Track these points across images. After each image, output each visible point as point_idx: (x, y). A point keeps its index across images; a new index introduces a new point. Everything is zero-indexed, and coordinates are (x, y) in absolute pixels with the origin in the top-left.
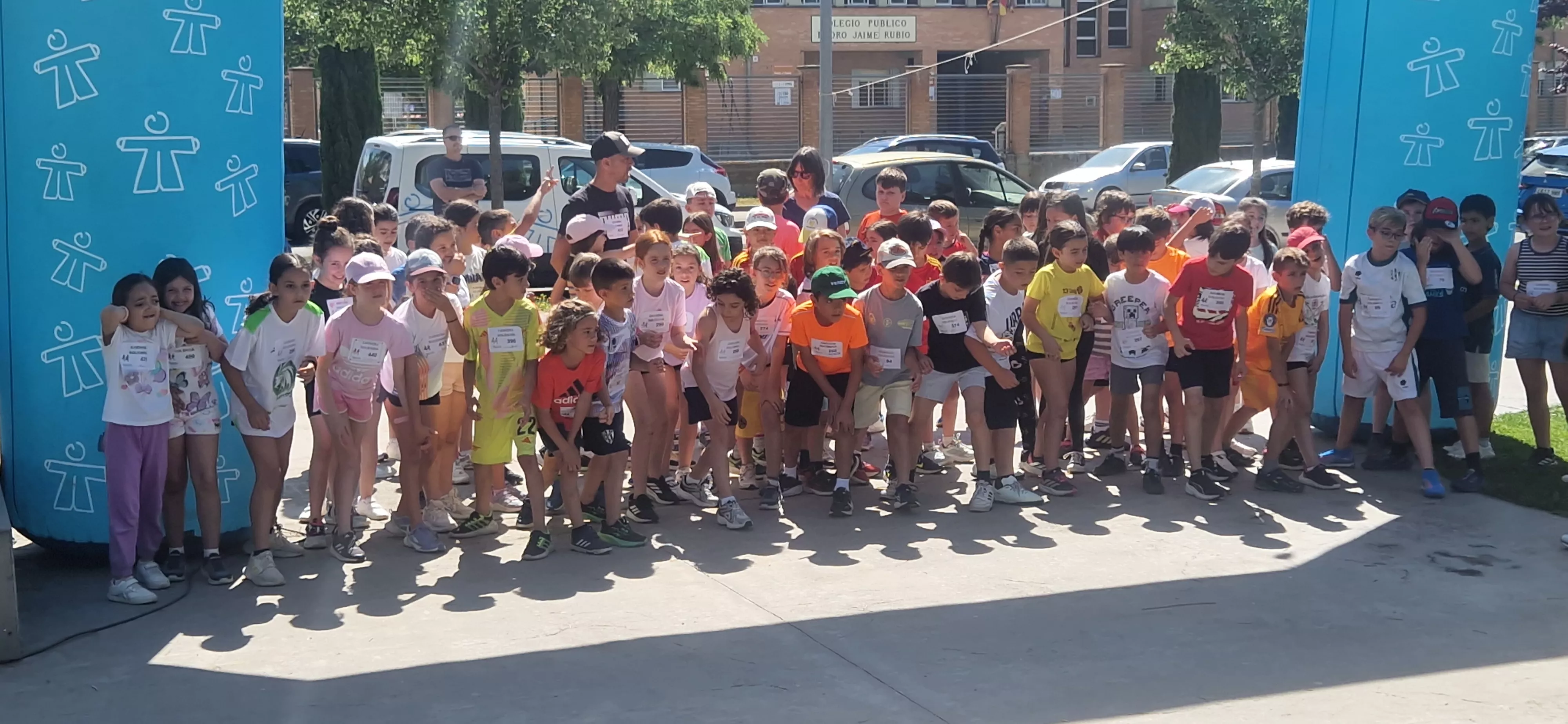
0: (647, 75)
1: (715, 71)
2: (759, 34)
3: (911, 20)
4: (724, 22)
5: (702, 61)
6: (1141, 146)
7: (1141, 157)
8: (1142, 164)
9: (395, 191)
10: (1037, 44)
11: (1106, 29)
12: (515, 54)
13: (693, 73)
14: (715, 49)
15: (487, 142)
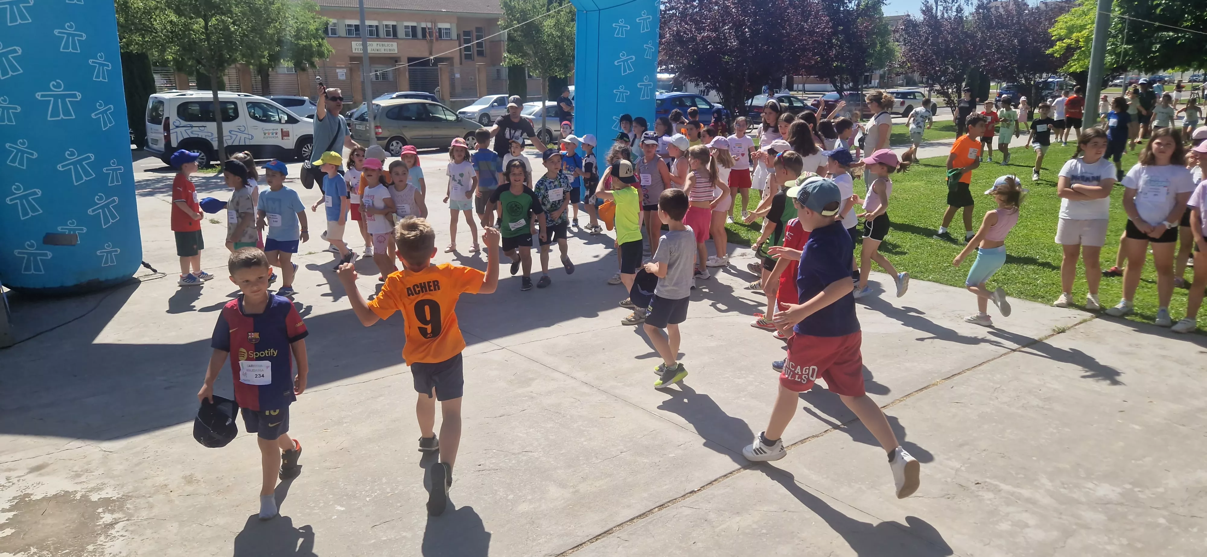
0: (281, 66)
1: (312, 65)
2: (330, 48)
3: (395, 44)
4: (314, 43)
5: (306, 60)
6: (495, 97)
7: (495, 101)
8: (496, 104)
9: (168, 118)
10: (450, 55)
11: (476, 49)
12: (221, 55)
13: (302, 65)
14: (311, 55)
15: (212, 96)
